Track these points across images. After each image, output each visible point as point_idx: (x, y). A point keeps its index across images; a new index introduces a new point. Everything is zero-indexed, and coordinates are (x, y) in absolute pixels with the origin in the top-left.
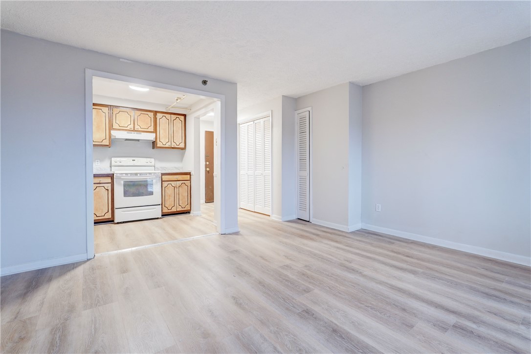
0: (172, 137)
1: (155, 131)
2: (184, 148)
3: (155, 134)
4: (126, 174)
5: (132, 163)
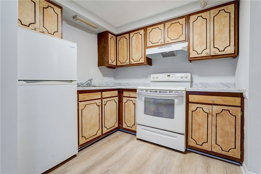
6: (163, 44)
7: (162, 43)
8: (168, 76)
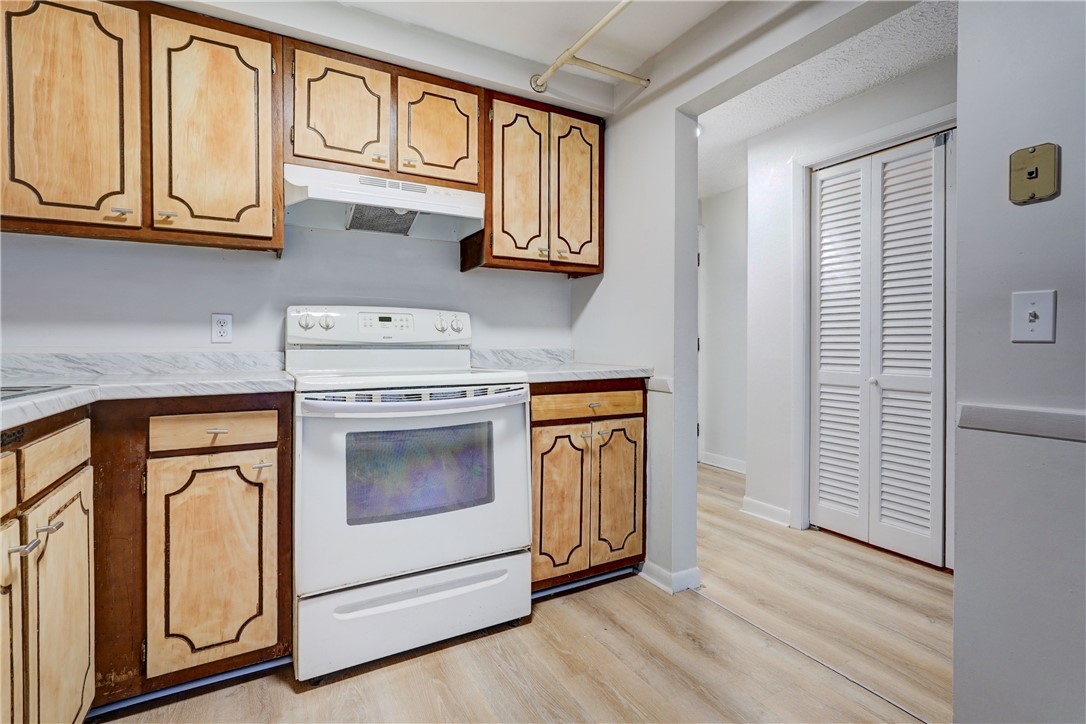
0: (551, 215)
1: (484, 184)
2: (598, 269)
3: (482, 196)
4: (365, 394)
5: (378, 332)
6: (386, 166)
7: (379, 160)
8: (382, 319)
